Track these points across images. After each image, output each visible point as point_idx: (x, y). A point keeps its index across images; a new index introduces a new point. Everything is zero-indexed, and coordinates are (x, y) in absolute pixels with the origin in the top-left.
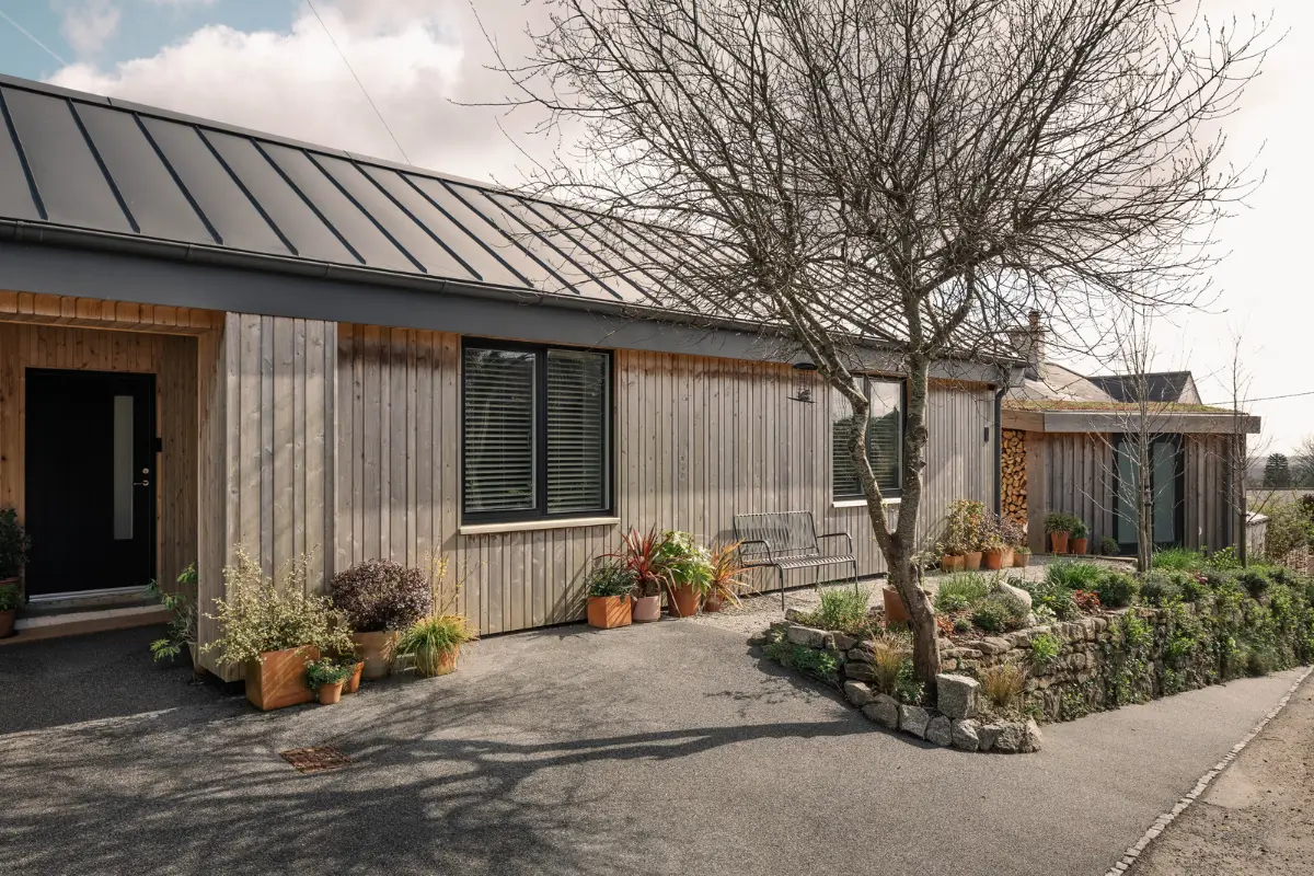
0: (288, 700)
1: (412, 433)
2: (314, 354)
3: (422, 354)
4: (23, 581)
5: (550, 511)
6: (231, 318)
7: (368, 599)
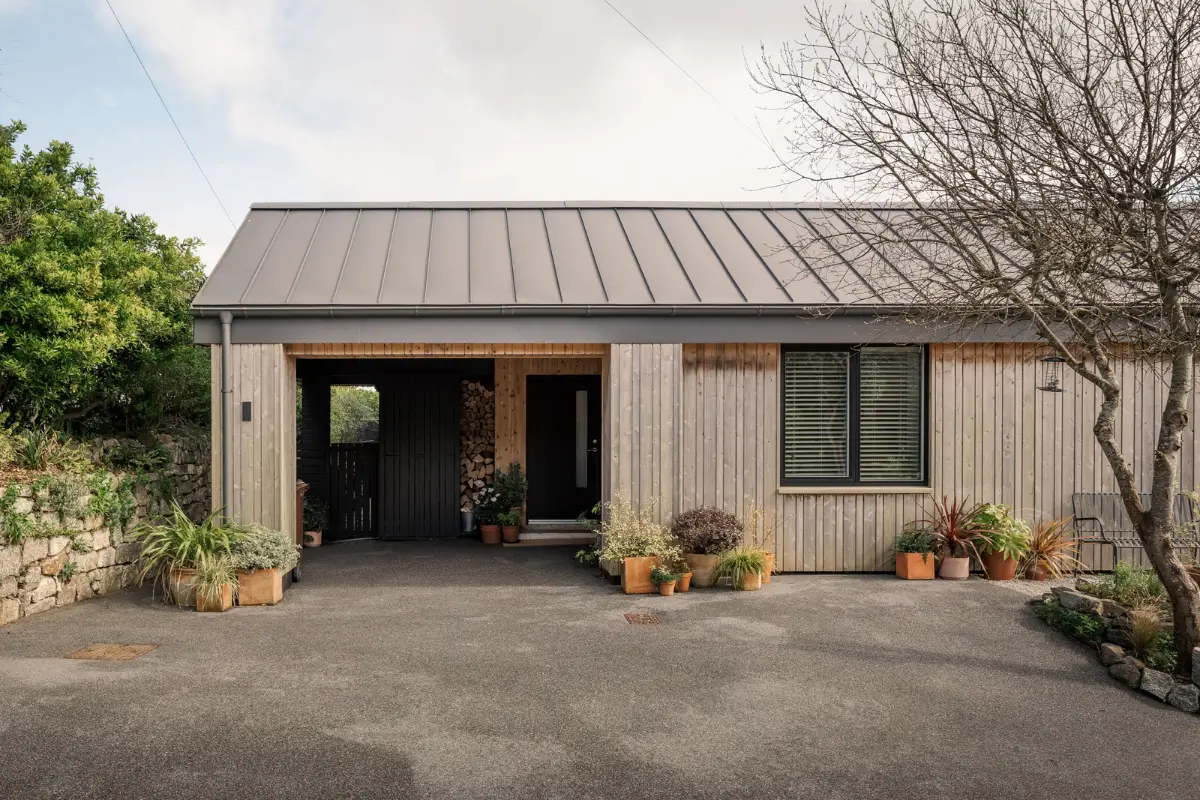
0: (642, 590)
1: (740, 415)
2: (667, 366)
3: (748, 360)
4: (525, 509)
5: (862, 479)
6: (614, 347)
7: (694, 532)
